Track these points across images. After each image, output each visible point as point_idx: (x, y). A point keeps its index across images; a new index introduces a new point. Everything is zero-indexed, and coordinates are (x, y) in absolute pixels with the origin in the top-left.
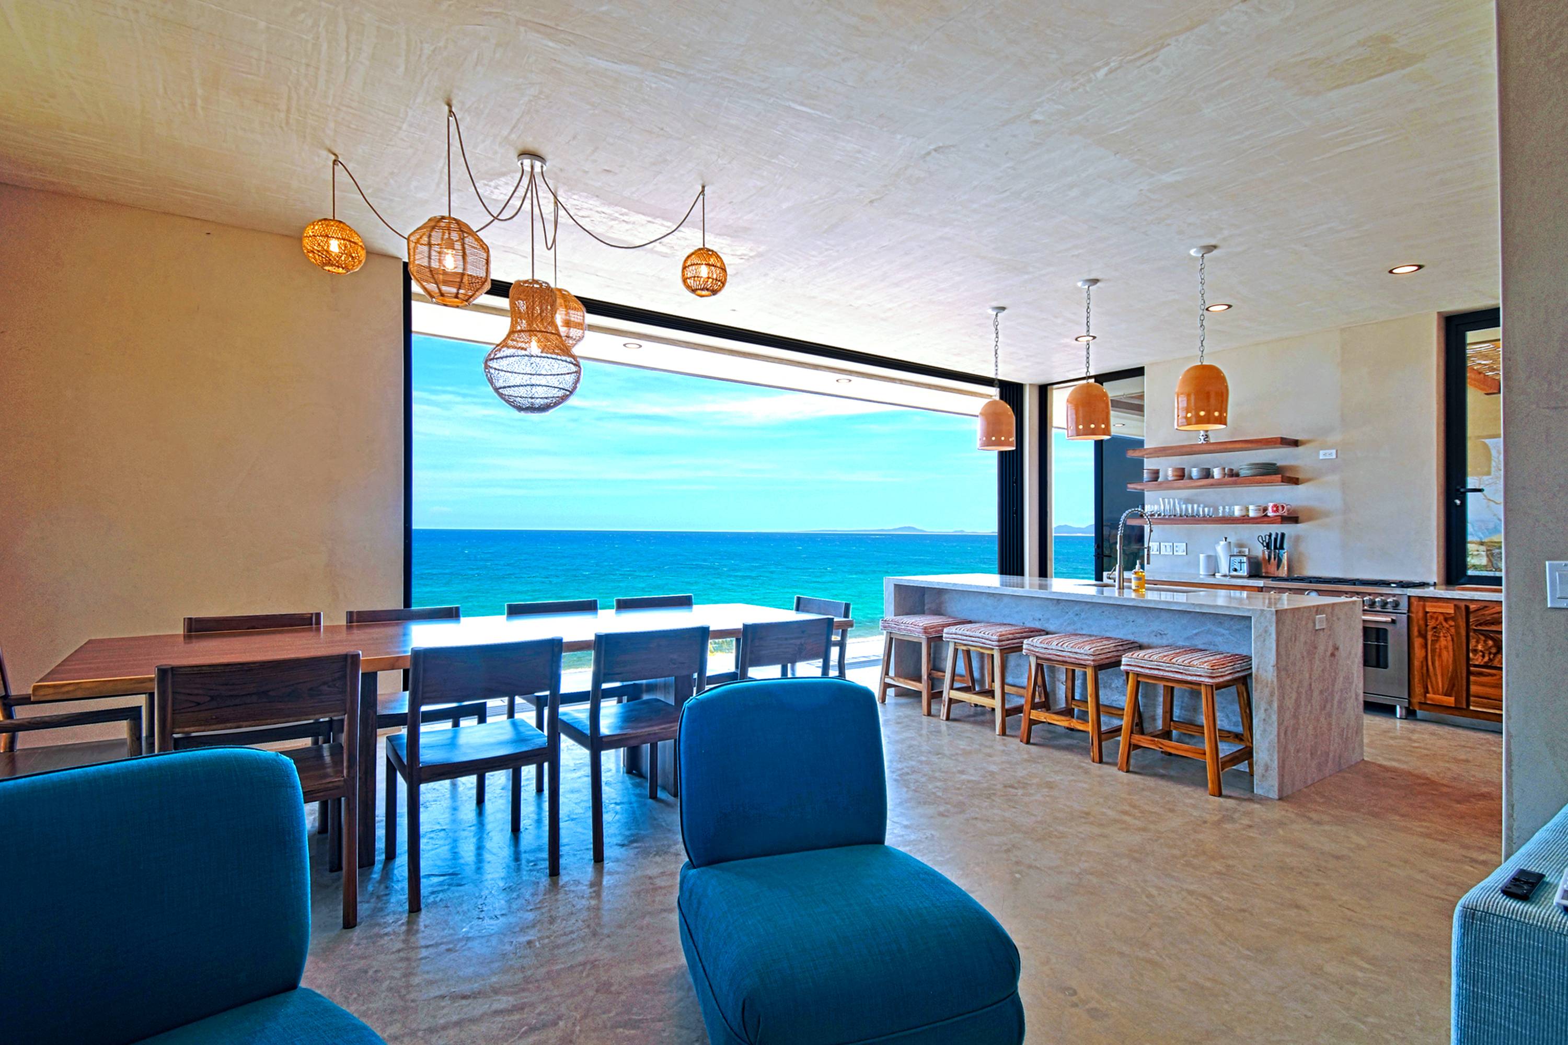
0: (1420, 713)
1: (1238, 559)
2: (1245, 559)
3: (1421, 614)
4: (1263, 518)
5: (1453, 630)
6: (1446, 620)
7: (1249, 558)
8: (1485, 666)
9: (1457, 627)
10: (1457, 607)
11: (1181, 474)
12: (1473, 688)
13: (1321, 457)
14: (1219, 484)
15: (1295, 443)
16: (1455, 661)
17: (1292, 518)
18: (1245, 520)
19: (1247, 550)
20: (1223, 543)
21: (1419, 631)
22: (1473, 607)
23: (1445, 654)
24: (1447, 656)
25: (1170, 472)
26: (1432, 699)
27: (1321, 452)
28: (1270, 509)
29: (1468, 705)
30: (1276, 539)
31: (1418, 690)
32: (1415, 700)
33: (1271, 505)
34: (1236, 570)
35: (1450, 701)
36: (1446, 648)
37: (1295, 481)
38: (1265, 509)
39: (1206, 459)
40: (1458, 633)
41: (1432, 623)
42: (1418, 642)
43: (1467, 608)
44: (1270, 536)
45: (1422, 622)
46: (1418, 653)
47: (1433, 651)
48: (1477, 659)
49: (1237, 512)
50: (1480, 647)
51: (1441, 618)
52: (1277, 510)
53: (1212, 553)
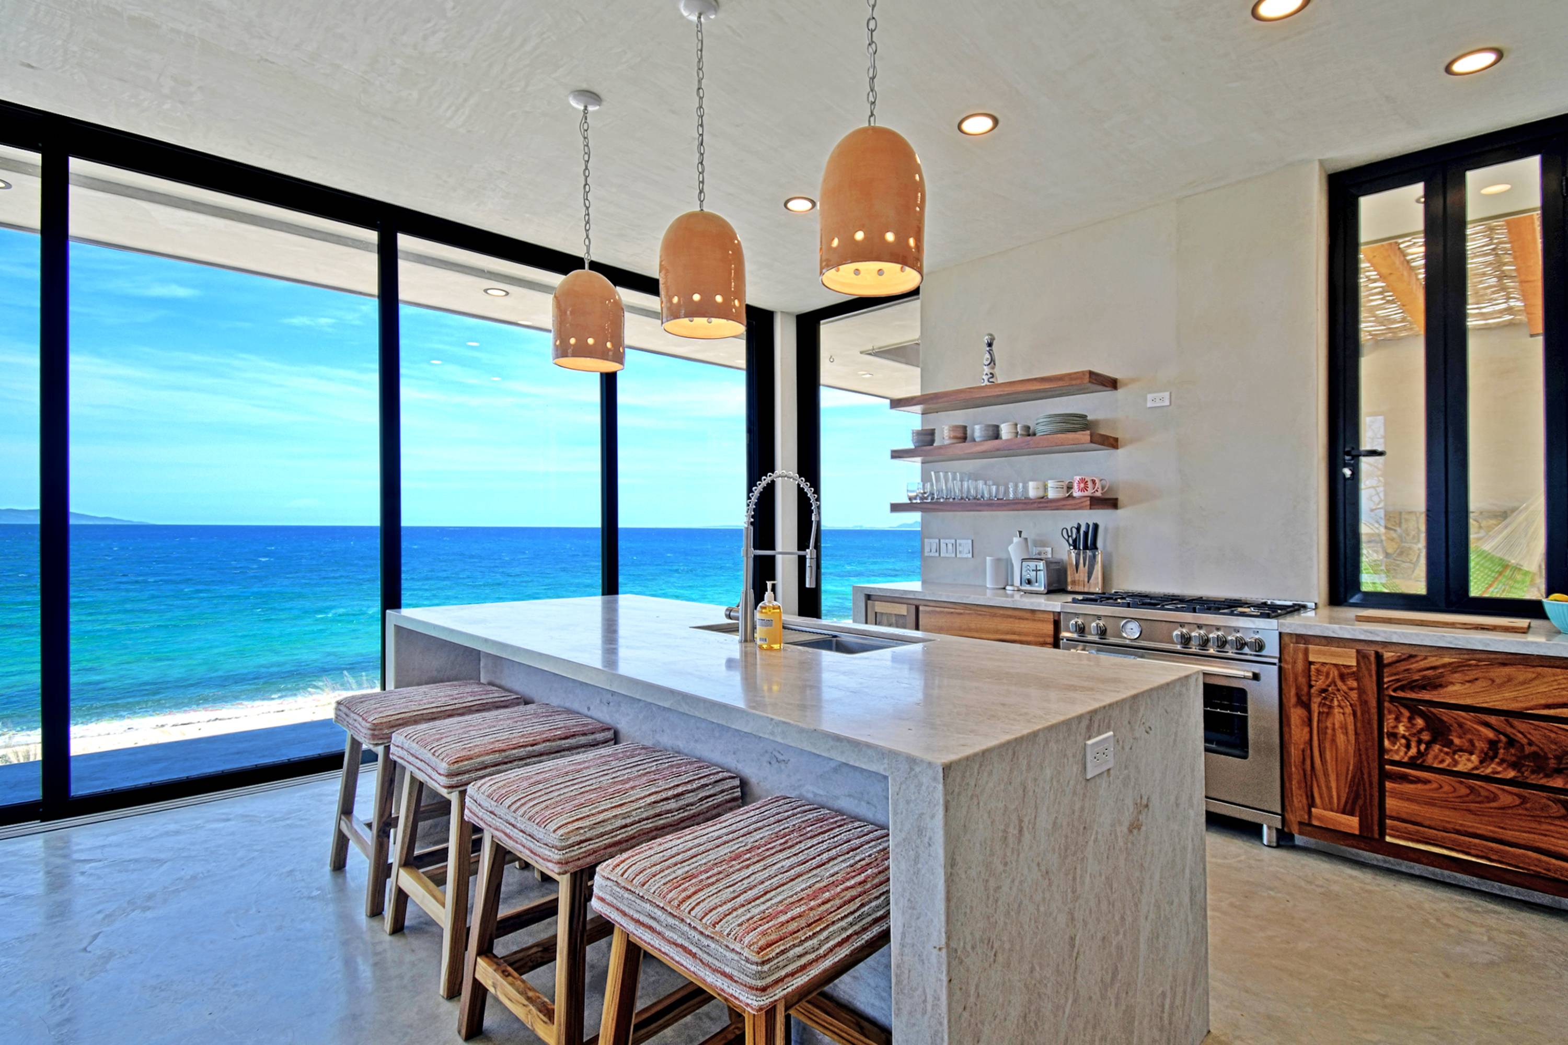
0: (1299, 840)
1: (1032, 564)
2: (1041, 565)
3: (1300, 666)
4: (1067, 502)
5: (1354, 695)
6: (1342, 677)
7: (1048, 564)
8: (1412, 763)
9: (1361, 691)
10: (1361, 656)
11: (963, 435)
12: (1391, 803)
13: (1149, 404)
14: (1009, 451)
15: (1113, 384)
16: (1358, 751)
17: (1109, 502)
18: (1043, 503)
19: (1049, 550)
20: (1016, 540)
21: (1298, 695)
22: (1388, 656)
23: (1341, 738)
24: (1345, 742)
25: (946, 433)
26: (1319, 819)
27: (1150, 397)
28: (1076, 486)
29: (1382, 834)
30: (1086, 534)
31: (1298, 800)
32: (1293, 818)
33: (1078, 478)
34: (1029, 582)
35: (1352, 823)
36: (1344, 728)
37: (1112, 443)
38: (1070, 487)
39: (991, 414)
40: (1364, 703)
41: (1319, 683)
42: (1296, 715)
43: (1379, 657)
44: (1078, 529)
45: (1302, 680)
46: (1298, 734)
47: (1322, 731)
48: (1397, 751)
49: (1033, 491)
50: (1401, 729)
51: (1334, 673)
52: (1086, 488)
53: (1003, 556)
